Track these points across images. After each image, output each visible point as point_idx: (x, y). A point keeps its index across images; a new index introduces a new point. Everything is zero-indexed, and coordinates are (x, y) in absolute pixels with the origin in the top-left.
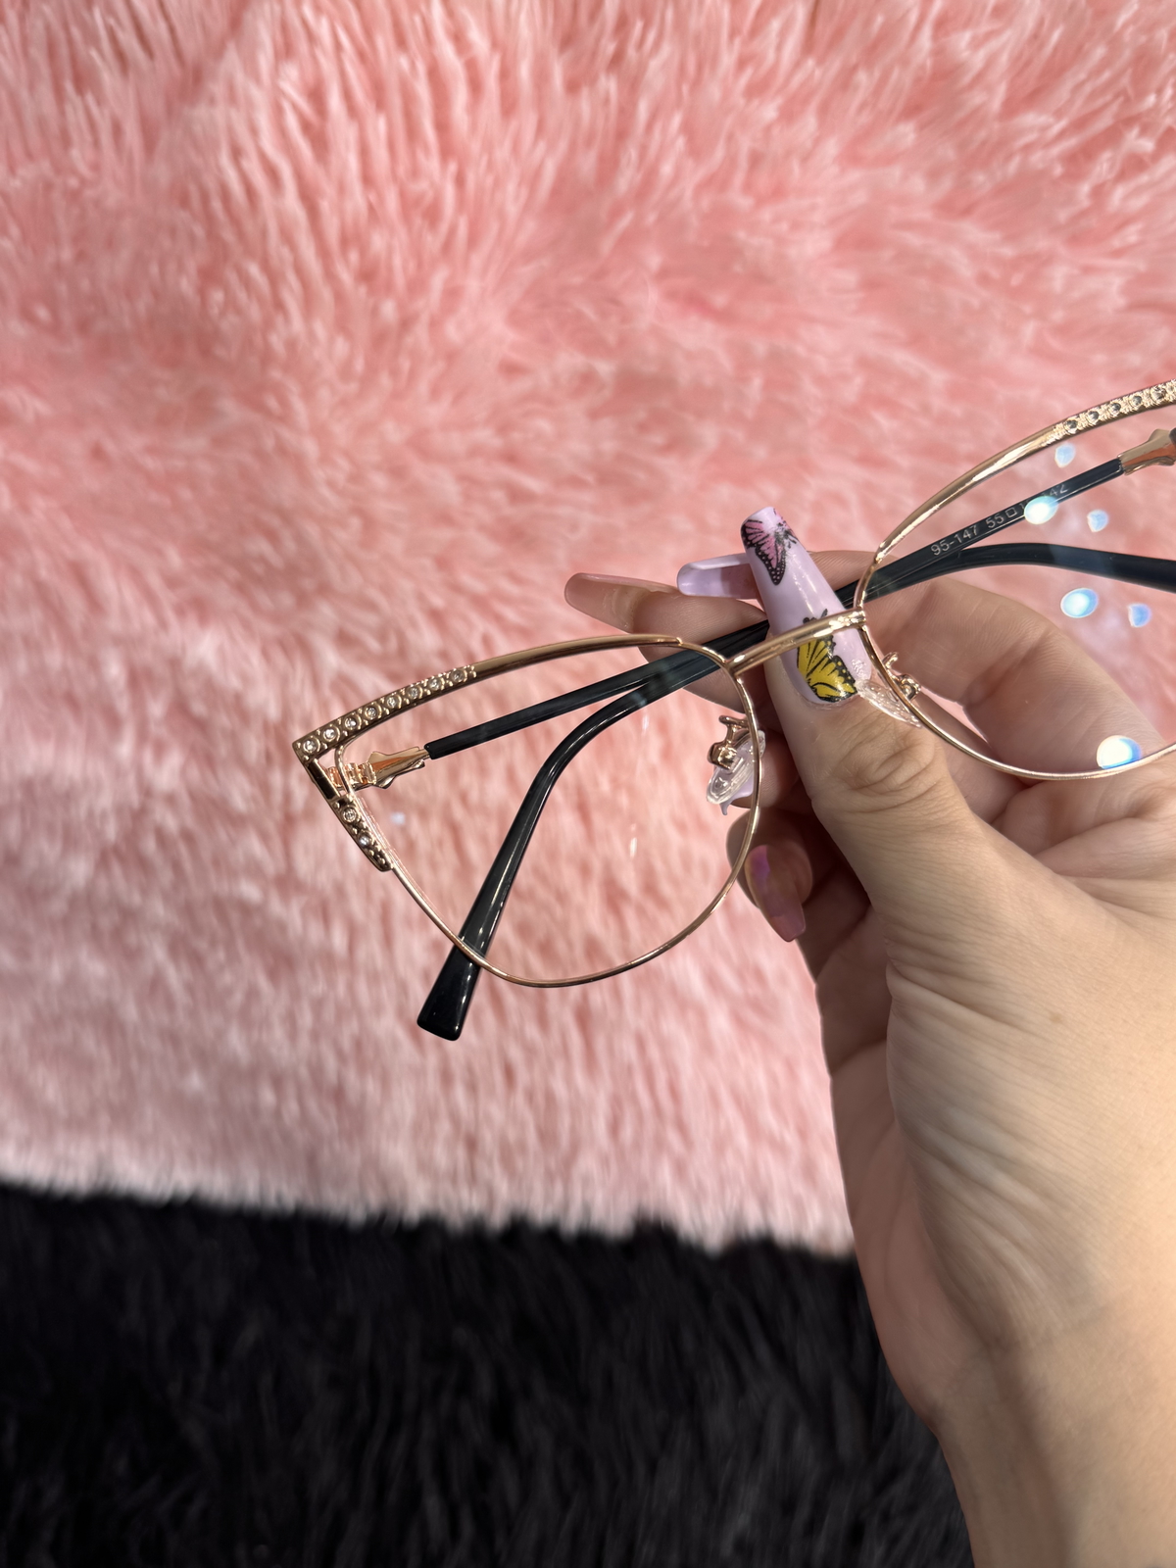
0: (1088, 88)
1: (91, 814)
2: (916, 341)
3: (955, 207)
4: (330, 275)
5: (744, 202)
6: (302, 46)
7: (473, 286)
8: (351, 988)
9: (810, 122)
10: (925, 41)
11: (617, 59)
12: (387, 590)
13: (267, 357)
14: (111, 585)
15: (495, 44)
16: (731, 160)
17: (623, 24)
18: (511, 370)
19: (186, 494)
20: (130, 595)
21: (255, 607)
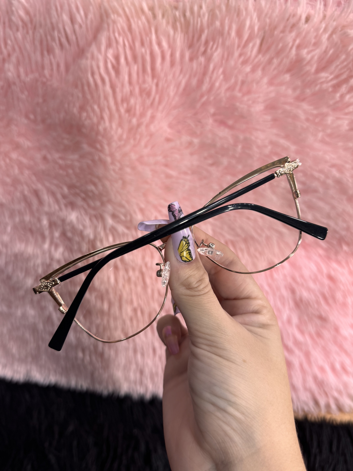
0: (340, 67)
1: (34, 265)
2: (287, 137)
3: (300, 99)
4: (118, 110)
5: (239, 95)
6: (114, 44)
7: (159, 115)
8: (108, 321)
9: (259, 72)
10: (294, 51)
11: (205, 52)
12: (128, 202)
13: (98, 133)
14: (46, 197)
15: (170, 46)
16: (236, 83)
17: (207, 43)
18: (168, 140)
19: (70, 171)
20: (51, 200)
21: (89, 205)
